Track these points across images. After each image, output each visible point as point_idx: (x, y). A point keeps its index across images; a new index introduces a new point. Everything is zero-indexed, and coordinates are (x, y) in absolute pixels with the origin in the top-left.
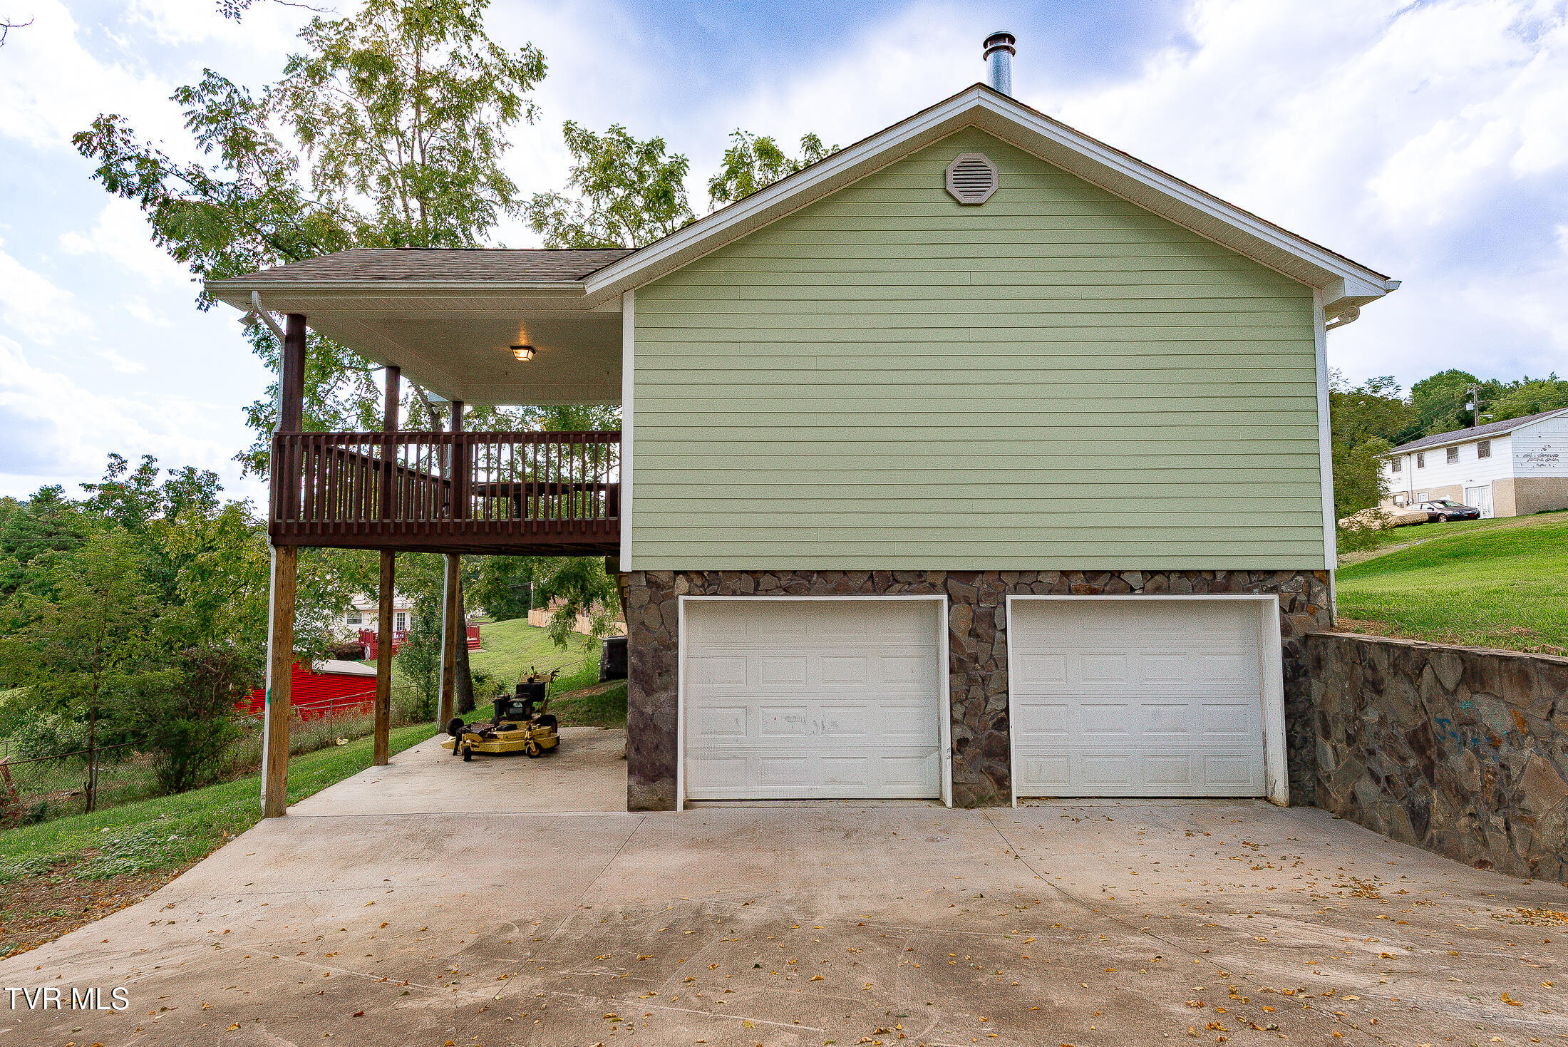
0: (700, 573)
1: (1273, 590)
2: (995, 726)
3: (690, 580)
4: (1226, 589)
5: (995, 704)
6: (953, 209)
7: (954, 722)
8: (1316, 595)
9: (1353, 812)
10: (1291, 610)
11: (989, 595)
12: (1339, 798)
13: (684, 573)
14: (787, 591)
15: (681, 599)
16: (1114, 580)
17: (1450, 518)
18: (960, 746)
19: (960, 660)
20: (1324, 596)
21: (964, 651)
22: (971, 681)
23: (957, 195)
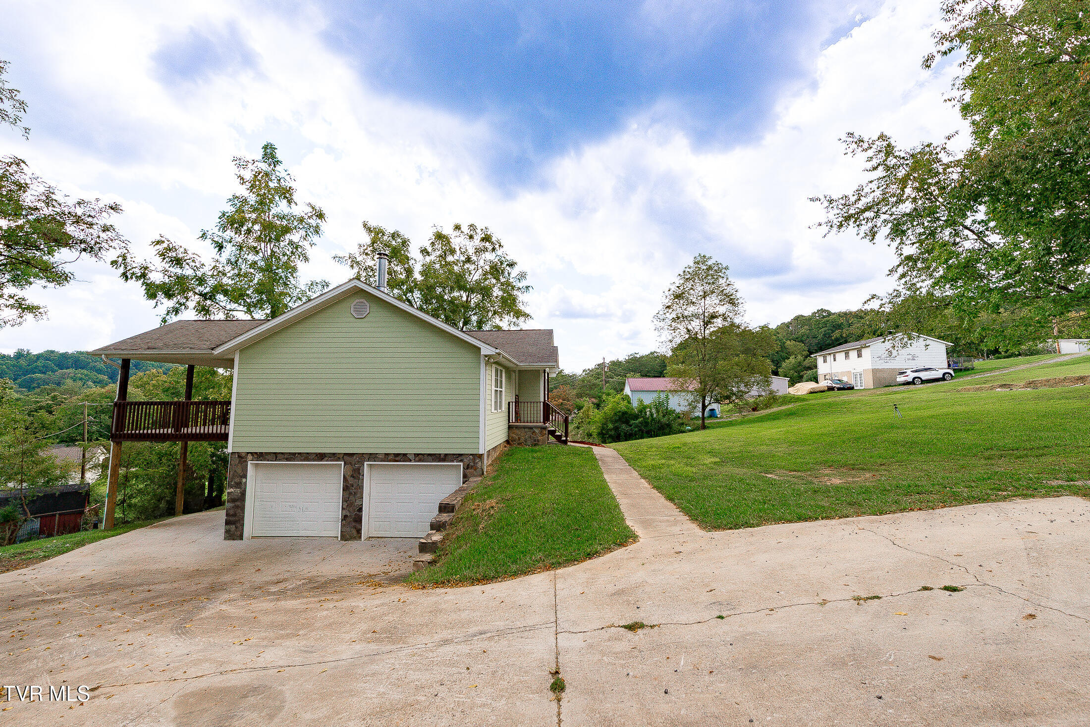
0: (256, 453)
1: (461, 461)
2: (357, 511)
3: (253, 455)
4: (444, 460)
5: (358, 503)
6: (353, 319)
7: (343, 509)
8: (477, 463)
10: (467, 468)
11: (359, 462)
13: (251, 453)
14: (287, 460)
15: (249, 462)
16: (403, 457)
17: (839, 389)
18: (345, 518)
19: (347, 486)
20: (480, 463)
21: (348, 483)
22: (350, 494)
23: (354, 314)
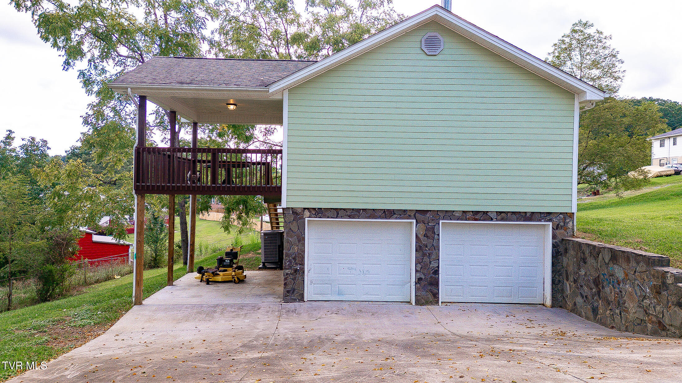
0: (314, 209)
1: (550, 220)
2: (433, 273)
3: (310, 212)
4: (530, 220)
5: (434, 264)
6: (424, 57)
7: (417, 271)
8: (568, 223)
9: (574, 310)
10: (557, 229)
11: (433, 220)
12: (570, 304)
13: (308, 209)
14: (350, 217)
15: (307, 219)
16: (484, 215)
18: (419, 281)
19: (420, 247)
20: (571, 223)
21: (422, 243)
22: (424, 255)
23: (426, 51)
